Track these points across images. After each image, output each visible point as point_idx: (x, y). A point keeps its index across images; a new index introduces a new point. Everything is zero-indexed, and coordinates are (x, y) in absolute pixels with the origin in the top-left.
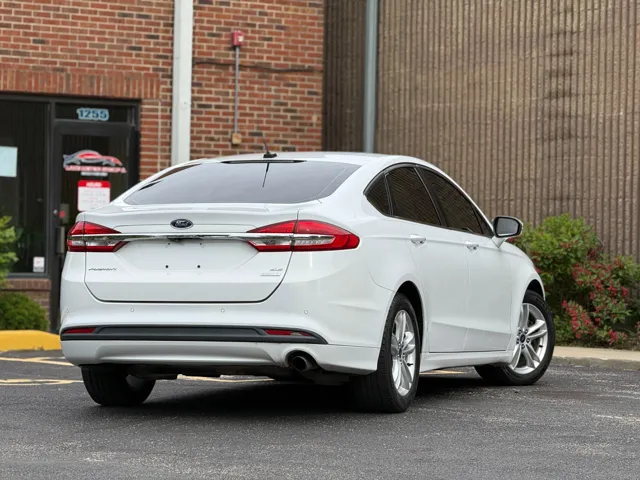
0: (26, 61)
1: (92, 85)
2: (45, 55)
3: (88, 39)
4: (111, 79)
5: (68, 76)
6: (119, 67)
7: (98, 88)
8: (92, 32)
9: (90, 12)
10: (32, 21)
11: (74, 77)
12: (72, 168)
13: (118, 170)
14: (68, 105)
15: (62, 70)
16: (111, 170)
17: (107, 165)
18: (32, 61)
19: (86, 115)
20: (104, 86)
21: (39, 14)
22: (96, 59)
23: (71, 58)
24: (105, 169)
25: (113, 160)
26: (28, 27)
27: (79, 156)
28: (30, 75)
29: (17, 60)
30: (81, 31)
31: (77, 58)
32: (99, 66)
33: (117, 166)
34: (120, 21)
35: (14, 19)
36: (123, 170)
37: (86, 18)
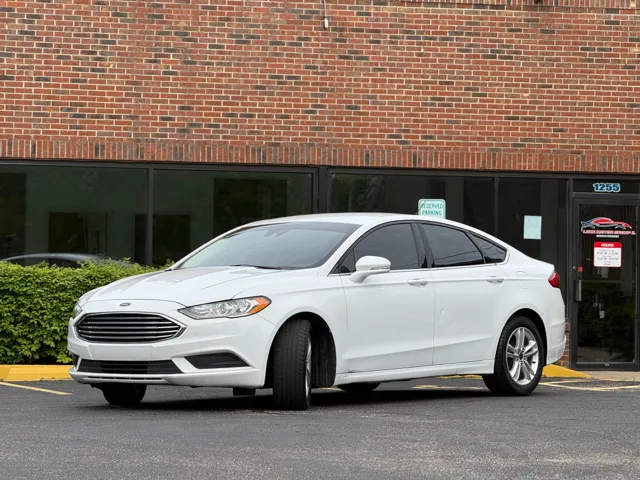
0: (548, 146)
1: (604, 164)
2: (563, 141)
3: (601, 126)
4: (621, 158)
5: (583, 157)
6: (629, 148)
7: (610, 165)
8: (604, 121)
9: (603, 105)
10: (553, 114)
11: (589, 158)
12: (588, 232)
13: (628, 233)
14: (586, 180)
15: (579, 153)
16: (622, 233)
17: (618, 229)
18: (553, 146)
19: (601, 188)
20: (615, 164)
21: (559, 108)
22: (608, 142)
23: (586, 142)
24: (616, 232)
25: (624, 224)
26: (550, 119)
27: (593, 222)
28: (551, 158)
29: (540, 146)
30: (595, 121)
31: (591, 142)
32: (611, 148)
33: (628, 229)
34: (629, 111)
35: (536, 113)
36: (633, 233)
37: (599, 110)
